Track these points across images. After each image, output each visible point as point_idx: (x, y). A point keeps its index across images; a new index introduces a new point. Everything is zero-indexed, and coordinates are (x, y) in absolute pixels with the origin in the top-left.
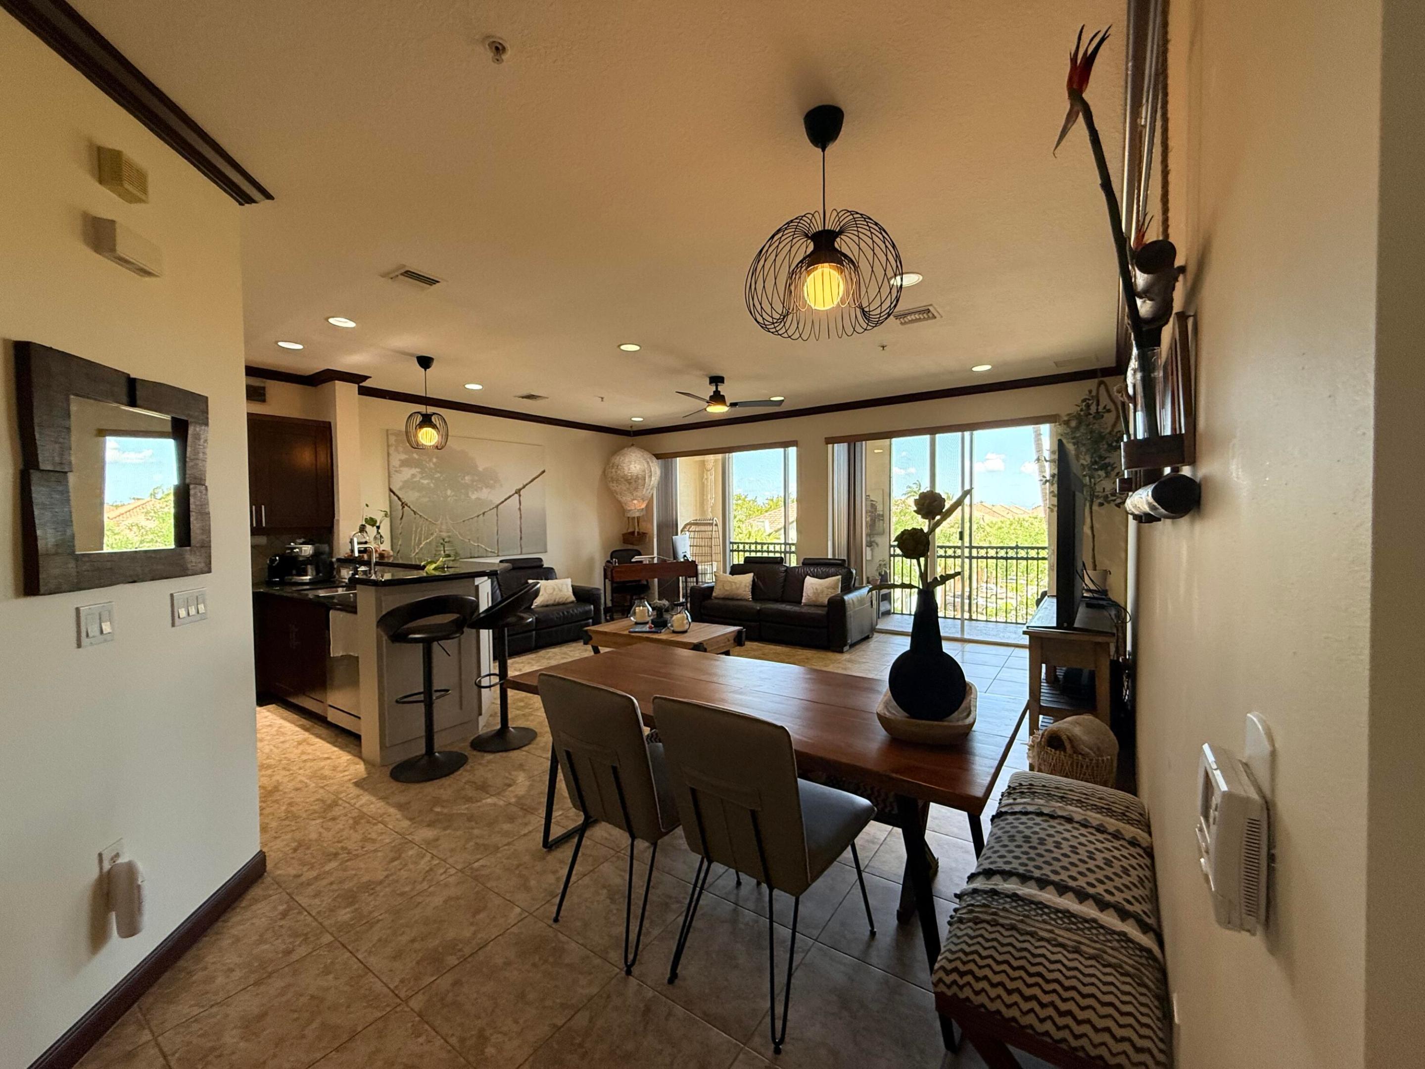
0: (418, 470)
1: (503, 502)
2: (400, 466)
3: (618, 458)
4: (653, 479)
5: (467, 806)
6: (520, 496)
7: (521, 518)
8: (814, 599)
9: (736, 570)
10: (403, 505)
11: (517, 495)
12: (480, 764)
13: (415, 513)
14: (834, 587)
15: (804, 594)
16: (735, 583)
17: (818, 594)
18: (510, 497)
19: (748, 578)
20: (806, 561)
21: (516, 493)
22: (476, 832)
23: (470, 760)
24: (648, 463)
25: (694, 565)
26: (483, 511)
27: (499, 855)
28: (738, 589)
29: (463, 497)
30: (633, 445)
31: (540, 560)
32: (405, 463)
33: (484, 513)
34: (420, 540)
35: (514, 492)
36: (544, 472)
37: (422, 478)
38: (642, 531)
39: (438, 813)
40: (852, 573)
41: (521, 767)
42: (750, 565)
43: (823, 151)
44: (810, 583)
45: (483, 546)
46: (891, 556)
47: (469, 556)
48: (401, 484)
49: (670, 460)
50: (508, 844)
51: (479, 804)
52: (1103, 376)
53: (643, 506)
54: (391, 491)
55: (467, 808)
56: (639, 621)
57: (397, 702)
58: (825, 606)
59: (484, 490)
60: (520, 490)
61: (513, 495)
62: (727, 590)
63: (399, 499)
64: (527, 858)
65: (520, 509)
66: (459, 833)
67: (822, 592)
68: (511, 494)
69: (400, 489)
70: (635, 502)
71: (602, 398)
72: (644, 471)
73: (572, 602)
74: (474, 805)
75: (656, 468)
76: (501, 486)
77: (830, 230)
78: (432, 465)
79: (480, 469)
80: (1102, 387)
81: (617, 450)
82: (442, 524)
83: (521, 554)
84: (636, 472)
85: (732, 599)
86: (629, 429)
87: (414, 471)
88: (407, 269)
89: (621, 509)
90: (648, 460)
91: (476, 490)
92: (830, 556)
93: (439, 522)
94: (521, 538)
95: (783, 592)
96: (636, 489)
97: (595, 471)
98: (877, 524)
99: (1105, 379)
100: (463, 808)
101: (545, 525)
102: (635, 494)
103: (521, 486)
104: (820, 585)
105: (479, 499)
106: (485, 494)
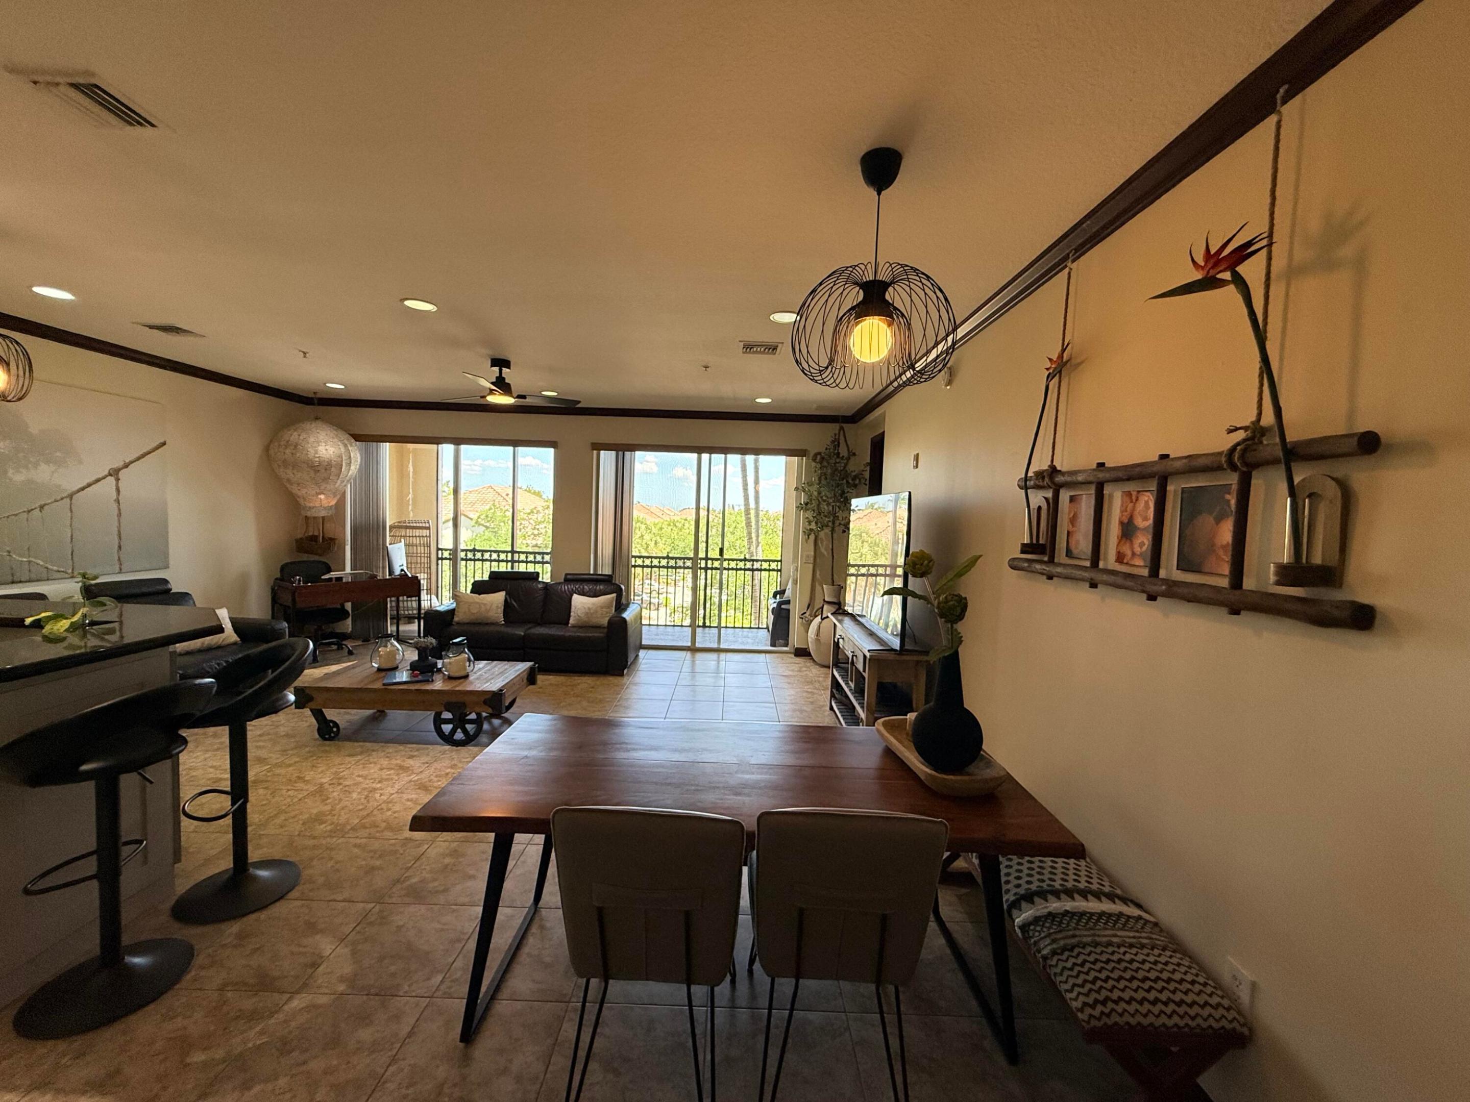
1: (83, 489)
3: (295, 433)
4: (352, 467)
5: (258, 1029)
6: (118, 480)
7: (119, 515)
8: (586, 619)
9: (479, 588)
11: (111, 480)
12: (224, 946)
14: (609, 606)
15: (572, 614)
16: (485, 604)
17: (591, 614)
18: (98, 480)
19: (498, 598)
20: (569, 577)
21: (110, 475)
22: (313, 1065)
23: (196, 947)
24: (346, 446)
25: (416, 581)
26: (43, 503)
27: (390, 1086)
28: (488, 611)
30: (317, 419)
31: (165, 581)
33: (42, 507)
35: (106, 473)
36: (164, 444)
38: (328, 535)
39: (205, 1065)
40: (621, 589)
41: (312, 928)
42: (496, 582)
43: (879, 194)
44: (580, 603)
45: (42, 563)
47: (10, 578)
49: (375, 444)
50: (394, 1060)
51: (281, 1016)
52: (843, 422)
53: (333, 503)
55: (262, 1033)
56: (384, 666)
57: (27, 892)
58: (604, 628)
59: (42, 466)
60: (118, 470)
61: (104, 478)
62: (473, 614)
64: (442, 1072)
65: (118, 501)
66: (282, 1082)
67: (596, 612)
68: (100, 476)
70: (322, 497)
71: (305, 353)
72: (340, 456)
73: (235, 644)
74: (273, 1021)
75: (356, 453)
76: (79, 462)
77: (882, 281)
79: (34, 429)
80: (842, 432)
81: (290, 423)
83: (120, 571)
84: (328, 456)
85: (480, 624)
86: (313, 396)
88: (94, 81)
89: (293, 504)
90: (346, 442)
91: (27, 468)
92: (592, 572)
94: (120, 547)
95: (544, 612)
96: (326, 480)
97: (252, 447)
99: (844, 425)
100: (253, 1037)
101: (166, 527)
102: (323, 486)
103: (121, 464)
104: (593, 604)
105: (30, 482)
106: (43, 474)
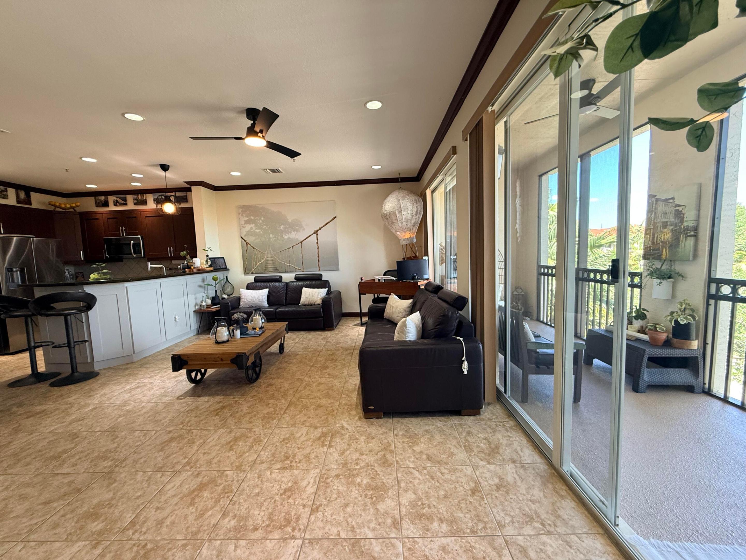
0: (254, 225)
1: (305, 239)
2: (245, 224)
6: (317, 235)
7: (318, 248)
10: (247, 244)
11: (315, 235)
13: (253, 248)
18: (310, 236)
21: (314, 233)
26: (292, 245)
29: (279, 238)
30: (399, 189)
31: (320, 275)
32: (247, 222)
33: (293, 247)
34: (256, 262)
35: (313, 232)
36: (335, 217)
37: (256, 229)
45: (294, 266)
46: (710, 296)
48: (245, 233)
53: (408, 236)
54: (241, 237)
59: (293, 232)
60: (317, 231)
63: (245, 241)
65: (317, 243)
68: (311, 234)
69: (245, 236)
76: (304, 230)
78: (261, 222)
79: (290, 221)
82: (268, 253)
83: (319, 271)
87: (252, 226)
91: (288, 233)
93: (266, 252)
94: (319, 261)
98: (682, 244)
101: (337, 252)
103: (318, 228)
105: (289, 238)
106: (293, 235)
